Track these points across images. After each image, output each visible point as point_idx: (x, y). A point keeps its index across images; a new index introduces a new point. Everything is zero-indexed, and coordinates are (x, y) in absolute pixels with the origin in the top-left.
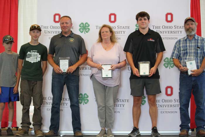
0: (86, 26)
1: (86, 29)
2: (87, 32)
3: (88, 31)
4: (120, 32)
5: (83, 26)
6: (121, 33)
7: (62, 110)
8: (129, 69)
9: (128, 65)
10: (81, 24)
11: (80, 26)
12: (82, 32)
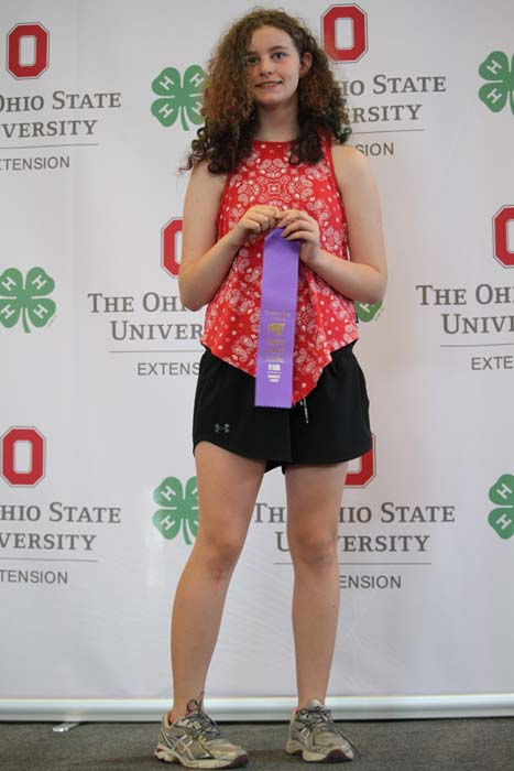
0: (190, 87)
1: (191, 103)
2: (198, 120)
7: (62, 578)
8: (449, 329)
9: (443, 300)
10: (161, 78)
11: (156, 87)
12: (168, 122)
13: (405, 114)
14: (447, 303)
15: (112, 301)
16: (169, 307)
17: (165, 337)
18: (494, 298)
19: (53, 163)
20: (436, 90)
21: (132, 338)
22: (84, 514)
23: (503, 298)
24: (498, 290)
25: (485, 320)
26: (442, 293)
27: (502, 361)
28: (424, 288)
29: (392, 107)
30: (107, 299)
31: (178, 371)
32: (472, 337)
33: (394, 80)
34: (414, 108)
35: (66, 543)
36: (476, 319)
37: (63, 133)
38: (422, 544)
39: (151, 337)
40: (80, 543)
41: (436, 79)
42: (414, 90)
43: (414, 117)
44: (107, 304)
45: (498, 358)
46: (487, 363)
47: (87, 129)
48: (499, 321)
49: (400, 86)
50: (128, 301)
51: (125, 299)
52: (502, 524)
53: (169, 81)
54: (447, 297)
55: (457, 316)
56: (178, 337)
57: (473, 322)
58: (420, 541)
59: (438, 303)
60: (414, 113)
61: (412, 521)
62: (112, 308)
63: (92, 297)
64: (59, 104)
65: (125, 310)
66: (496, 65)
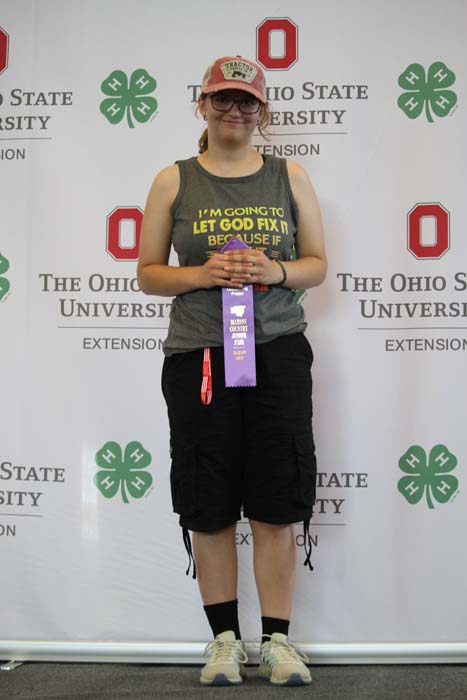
0: (136, 89)
1: (137, 103)
2: (142, 119)
3: (149, 113)
4: (318, 118)
5: (121, 90)
6: (324, 121)
7: (11, 530)
8: (366, 314)
9: (361, 288)
10: (109, 80)
11: (105, 88)
12: (115, 120)
13: (331, 118)
14: (365, 290)
15: (61, 281)
16: (113, 288)
17: (108, 315)
18: (408, 287)
19: (10, 154)
20: (359, 97)
21: (79, 315)
22: (32, 474)
23: (415, 287)
24: (411, 279)
25: (398, 306)
26: (361, 281)
27: (413, 343)
28: (344, 276)
29: (319, 112)
30: (57, 280)
31: (120, 346)
32: (386, 321)
33: (322, 88)
34: (339, 113)
35: (15, 499)
36: (390, 305)
37: (19, 127)
38: (337, 507)
39: (96, 315)
40: (27, 500)
41: (359, 87)
42: (339, 97)
43: (339, 122)
44: (57, 284)
45: (410, 341)
46: (400, 345)
47: (41, 125)
48: (411, 308)
49: (326, 93)
50: (75, 281)
51: (73, 280)
52: (410, 490)
53: (117, 82)
54: (365, 284)
55: (374, 302)
56: (120, 315)
57: (387, 308)
58: (336, 504)
59: (356, 290)
60: (339, 118)
61: (329, 486)
62: (61, 287)
63: (43, 277)
64: (16, 101)
65: (72, 289)
66: (414, 76)
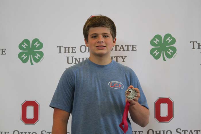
0: (34, 47)
1: (35, 54)
2: (37, 61)
3: (40, 58)
5: (28, 48)
6: (117, 61)
10: (22, 43)
11: (20, 47)
12: (25, 61)
20: (133, 50)
29: (115, 57)
41: (133, 46)
42: (124, 50)
43: (124, 61)
49: (118, 48)
53: (26, 44)
66: (157, 40)
